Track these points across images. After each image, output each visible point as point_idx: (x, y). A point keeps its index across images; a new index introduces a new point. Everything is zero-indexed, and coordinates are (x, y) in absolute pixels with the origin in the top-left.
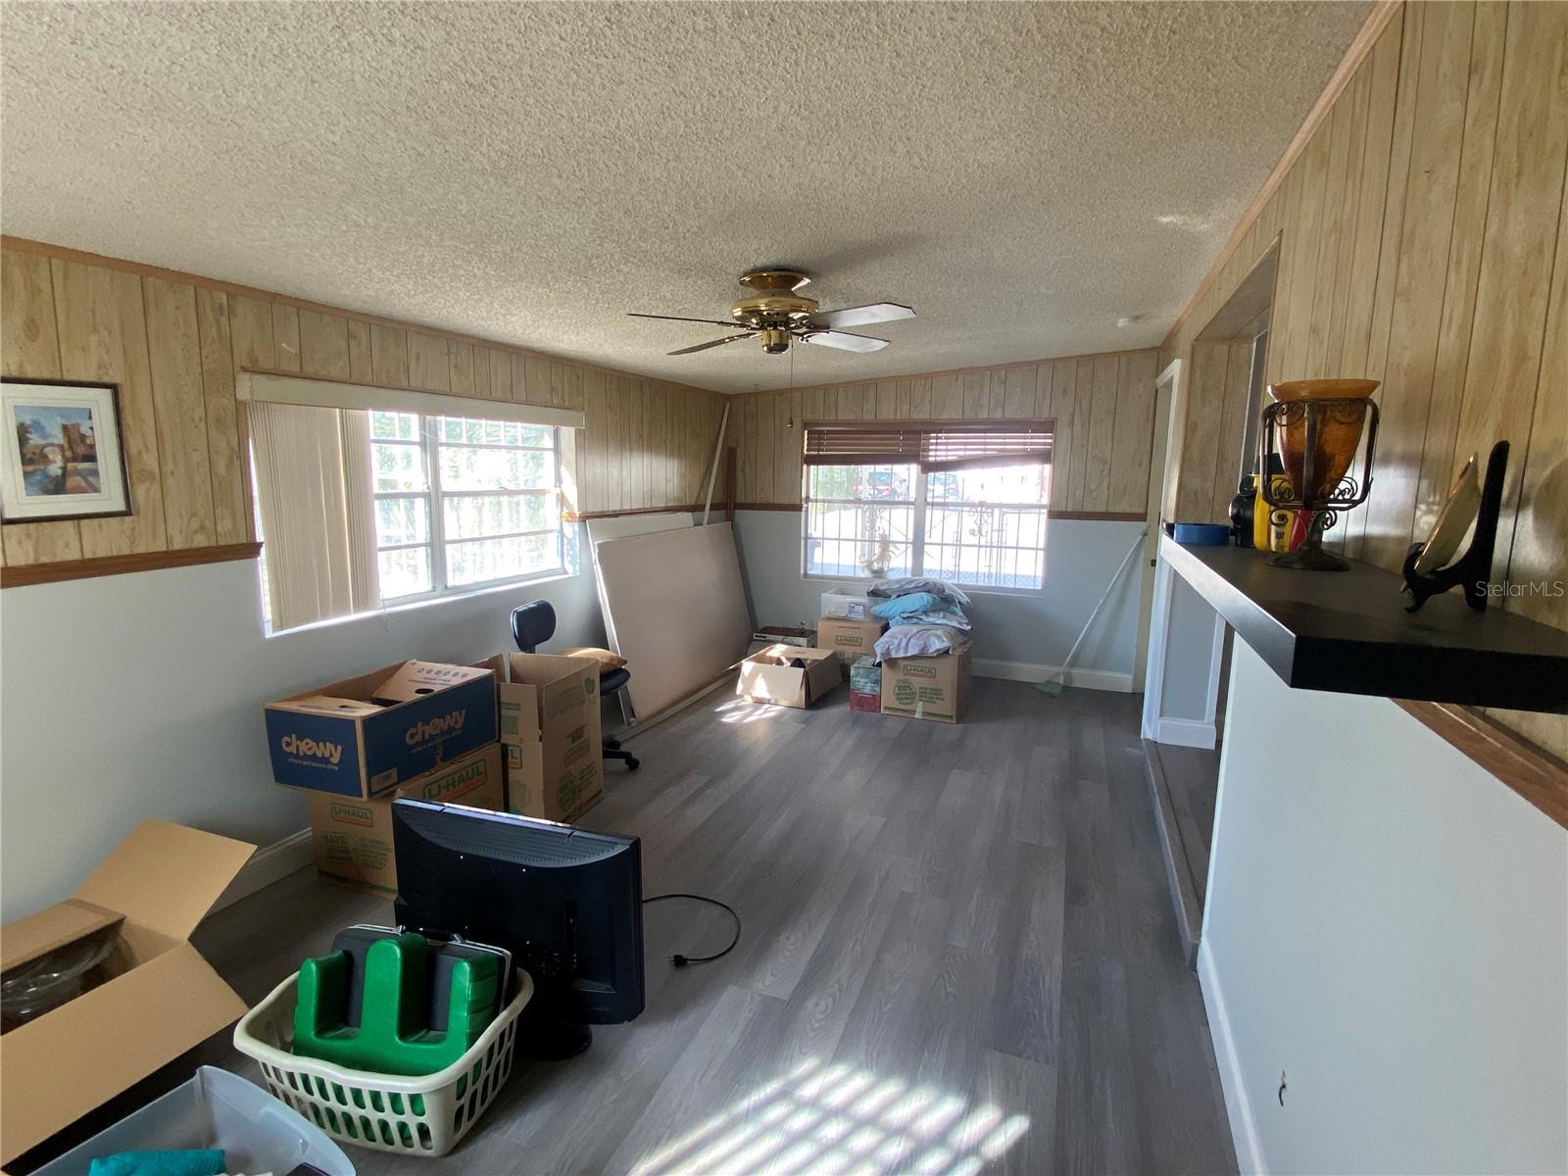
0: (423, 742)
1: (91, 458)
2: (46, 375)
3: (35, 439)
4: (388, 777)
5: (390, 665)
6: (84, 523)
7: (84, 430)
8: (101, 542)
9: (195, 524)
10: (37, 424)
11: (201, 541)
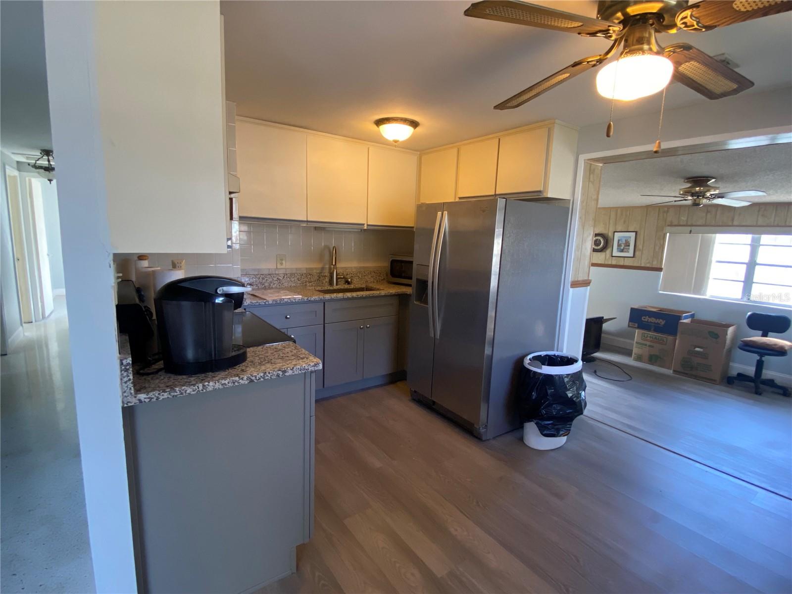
0: (648, 322)
1: (629, 246)
2: (625, 231)
3: (620, 242)
4: (634, 325)
5: (684, 310)
6: (626, 258)
7: (629, 240)
8: (628, 262)
9: (648, 261)
10: (621, 240)
11: (648, 265)
